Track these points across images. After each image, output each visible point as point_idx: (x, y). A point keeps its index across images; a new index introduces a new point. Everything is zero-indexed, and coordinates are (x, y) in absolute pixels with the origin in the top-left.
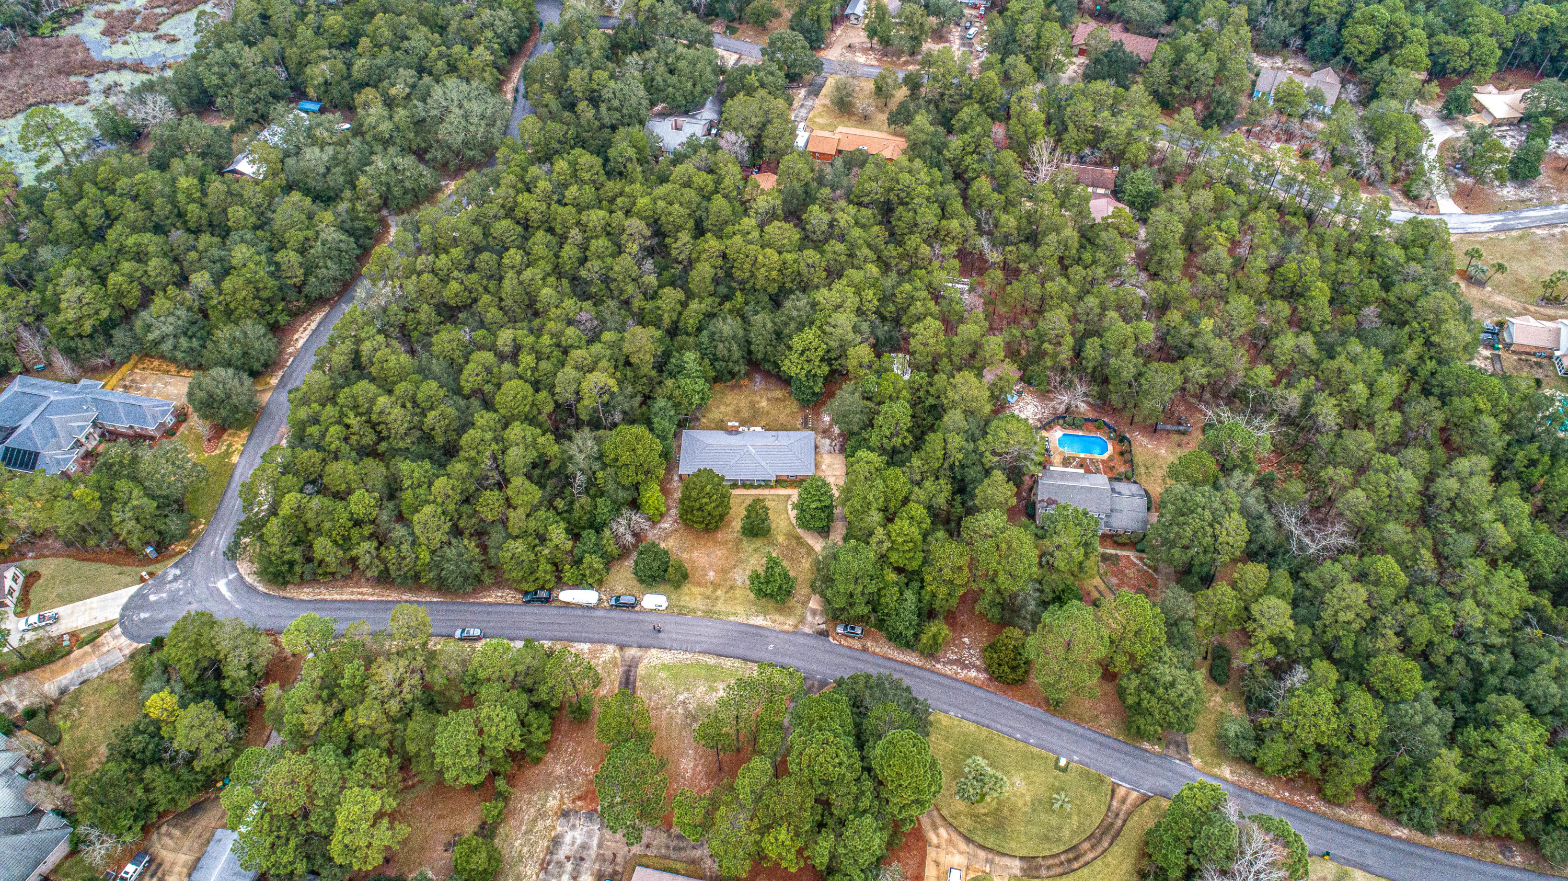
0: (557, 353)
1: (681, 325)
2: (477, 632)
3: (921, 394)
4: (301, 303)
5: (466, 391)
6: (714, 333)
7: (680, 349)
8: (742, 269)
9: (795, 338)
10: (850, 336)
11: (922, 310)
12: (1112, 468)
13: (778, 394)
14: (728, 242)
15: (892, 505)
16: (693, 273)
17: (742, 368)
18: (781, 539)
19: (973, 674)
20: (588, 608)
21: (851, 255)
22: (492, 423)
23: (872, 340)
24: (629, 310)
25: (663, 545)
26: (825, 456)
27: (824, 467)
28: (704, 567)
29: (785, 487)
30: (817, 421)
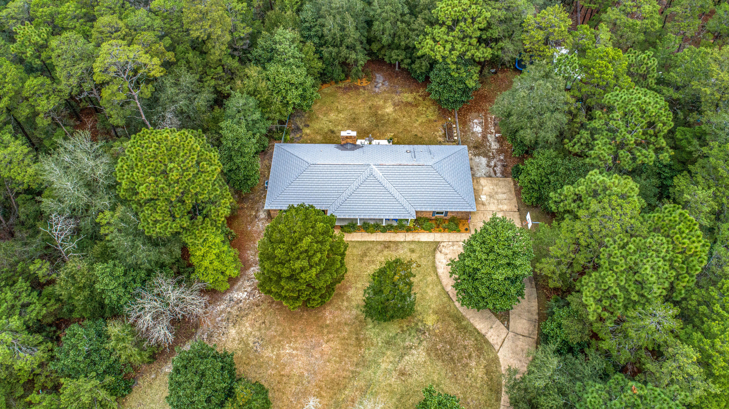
7: (272, 25)
18: (430, 320)
25: (233, 332)
26: (483, 181)
27: (484, 198)
28: (301, 376)
29: (429, 230)
30: (465, 132)
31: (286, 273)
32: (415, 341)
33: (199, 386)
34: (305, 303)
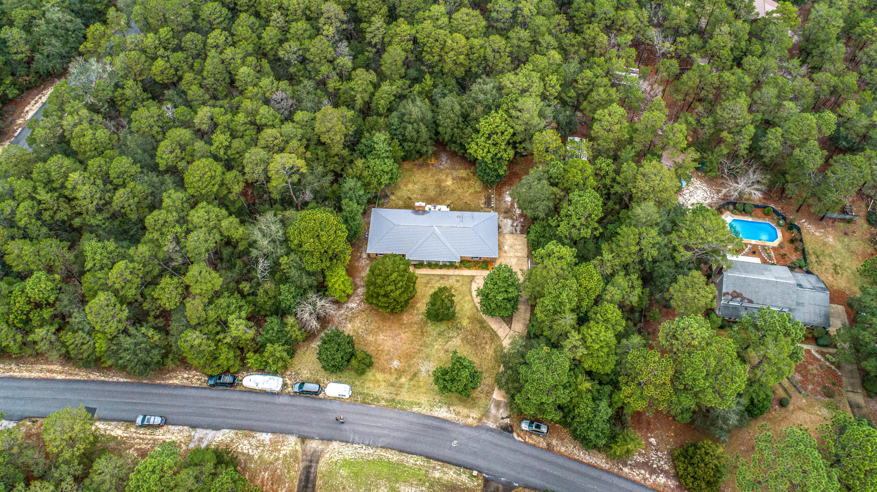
0: (251, 131)
1: (373, 105)
2: (158, 420)
3: (608, 181)
4: (32, 78)
5: (162, 168)
6: (404, 115)
7: (372, 129)
8: (431, 53)
9: (482, 122)
10: (536, 120)
11: (604, 96)
12: (784, 256)
13: (463, 173)
14: (419, 27)
15: (584, 304)
16: (385, 56)
17: (431, 149)
18: (465, 322)
19: (662, 480)
20: (272, 394)
21: (535, 42)
22: (178, 203)
23: (554, 125)
24: (326, 91)
25: (349, 326)
26: (507, 236)
27: (506, 248)
28: (389, 351)
29: (469, 268)
30: (500, 201)
31: (382, 292)
32: (456, 334)
33: (338, 350)
34: (392, 310)
